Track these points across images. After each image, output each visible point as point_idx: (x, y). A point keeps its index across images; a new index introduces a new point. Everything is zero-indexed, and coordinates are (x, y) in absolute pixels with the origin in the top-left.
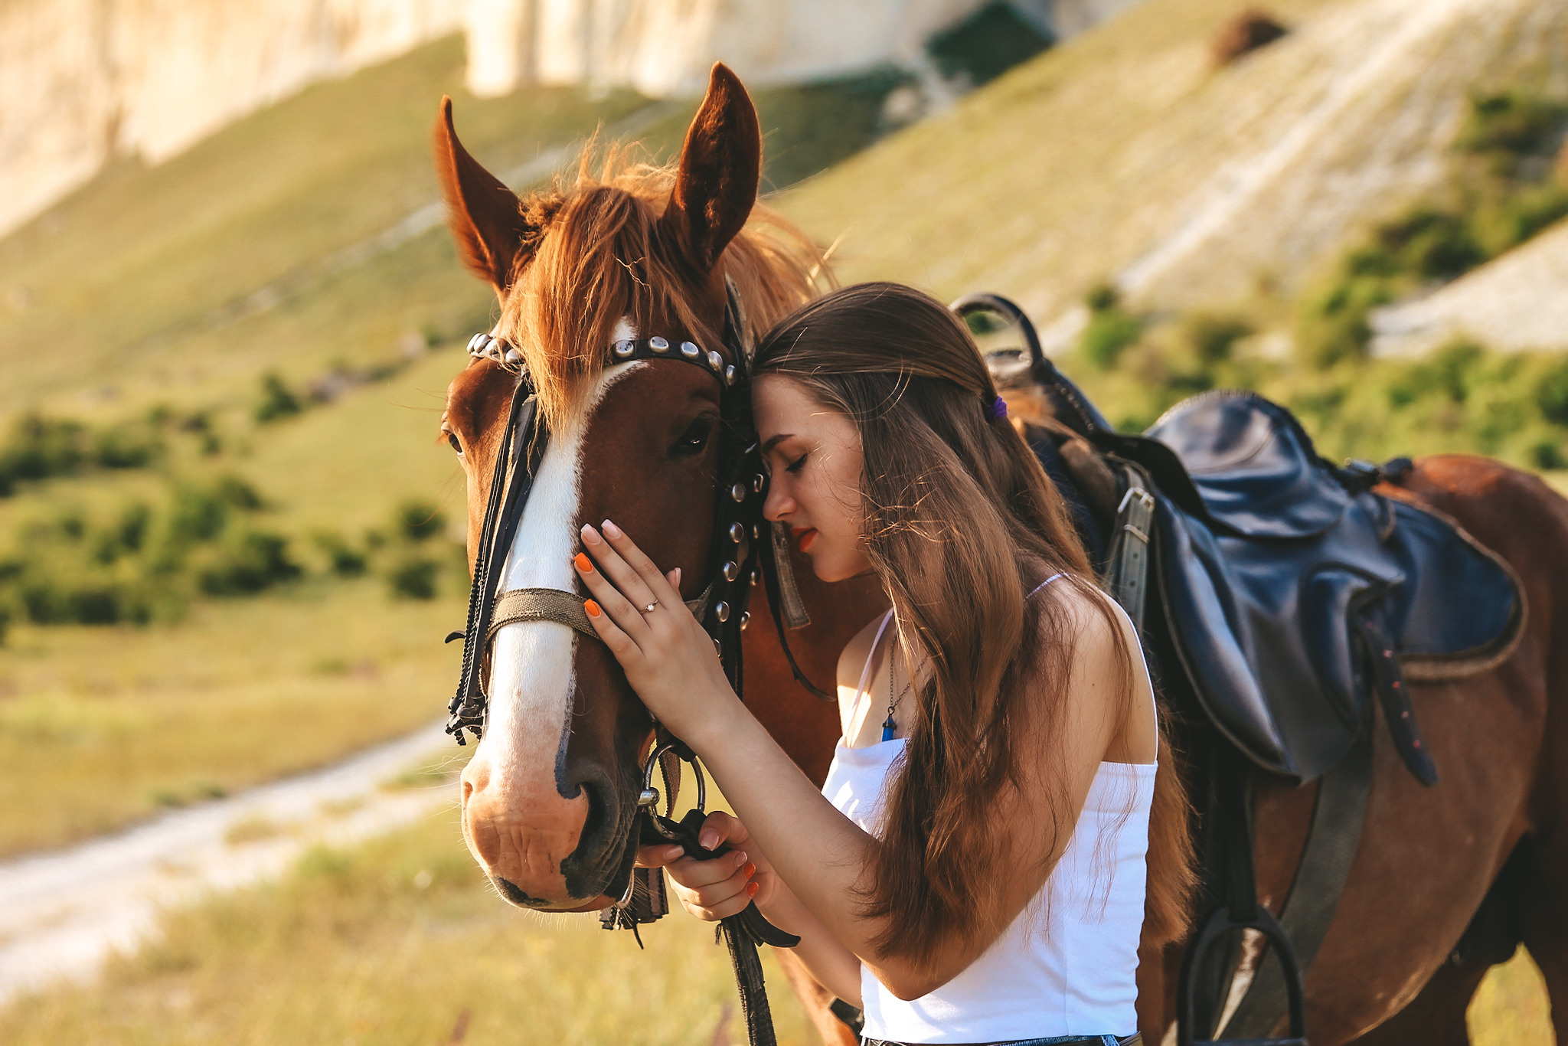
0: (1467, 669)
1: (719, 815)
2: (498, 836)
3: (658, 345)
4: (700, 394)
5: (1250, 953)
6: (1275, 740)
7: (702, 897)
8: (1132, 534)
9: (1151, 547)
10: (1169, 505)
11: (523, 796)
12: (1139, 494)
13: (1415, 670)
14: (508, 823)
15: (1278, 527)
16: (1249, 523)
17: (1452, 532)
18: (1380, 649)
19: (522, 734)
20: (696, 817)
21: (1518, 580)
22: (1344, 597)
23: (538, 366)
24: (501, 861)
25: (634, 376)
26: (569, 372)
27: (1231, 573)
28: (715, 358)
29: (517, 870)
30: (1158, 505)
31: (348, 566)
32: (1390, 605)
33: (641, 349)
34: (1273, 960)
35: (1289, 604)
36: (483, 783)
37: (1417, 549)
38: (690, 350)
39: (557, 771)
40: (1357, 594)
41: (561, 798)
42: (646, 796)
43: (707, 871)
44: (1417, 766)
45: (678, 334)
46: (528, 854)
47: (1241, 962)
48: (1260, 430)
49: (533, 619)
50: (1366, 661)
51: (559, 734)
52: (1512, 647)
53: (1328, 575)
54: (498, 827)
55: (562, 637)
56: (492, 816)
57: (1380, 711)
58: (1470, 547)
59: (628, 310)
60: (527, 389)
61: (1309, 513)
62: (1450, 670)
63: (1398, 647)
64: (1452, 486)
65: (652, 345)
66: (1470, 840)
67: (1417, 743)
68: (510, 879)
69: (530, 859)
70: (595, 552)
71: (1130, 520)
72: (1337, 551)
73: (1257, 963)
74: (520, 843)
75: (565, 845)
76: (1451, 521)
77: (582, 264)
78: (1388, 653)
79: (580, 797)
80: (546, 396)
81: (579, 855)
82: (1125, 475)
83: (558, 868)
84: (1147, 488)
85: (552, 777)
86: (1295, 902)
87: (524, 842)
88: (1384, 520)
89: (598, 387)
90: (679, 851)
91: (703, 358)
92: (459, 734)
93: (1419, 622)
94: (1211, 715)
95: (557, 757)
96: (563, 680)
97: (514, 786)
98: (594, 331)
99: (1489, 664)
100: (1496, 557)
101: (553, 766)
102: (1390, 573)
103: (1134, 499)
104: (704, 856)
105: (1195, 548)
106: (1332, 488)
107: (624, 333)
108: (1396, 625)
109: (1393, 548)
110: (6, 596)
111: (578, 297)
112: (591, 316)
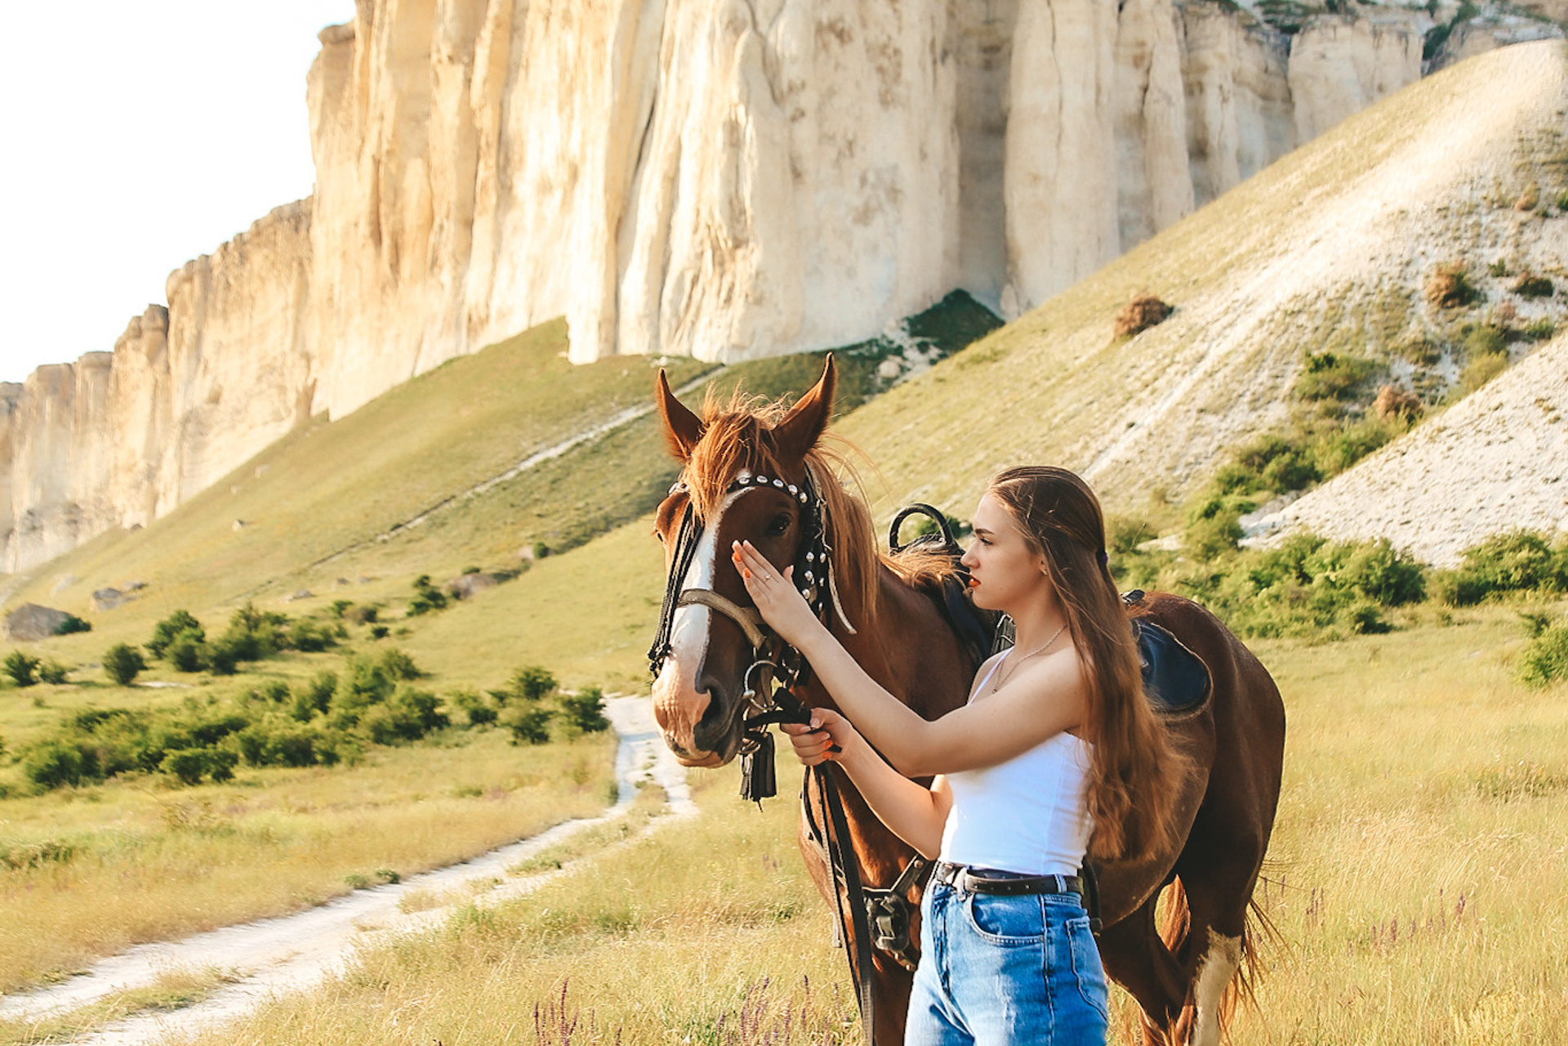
4: (783, 505)
14: (670, 704)
24: (669, 726)
25: (748, 496)
26: (712, 493)
28: (793, 489)
29: (675, 730)
31: (482, 717)
33: (753, 481)
38: (778, 484)
45: (772, 476)
46: (679, 720)
51: (699, 662)
54: (666, 707)
56: (663, 703)
59: (745, 465)
60: (691, 505)
69: (680, 723)
74: (675, 715)
79: (706, 694)
81: (703, 725)
83: (692, 729)
89: (727, 501)
91: (785, 488)
107: (744, 476)
110: (231, 743)
111: (719, 457)
112: (724, 465)
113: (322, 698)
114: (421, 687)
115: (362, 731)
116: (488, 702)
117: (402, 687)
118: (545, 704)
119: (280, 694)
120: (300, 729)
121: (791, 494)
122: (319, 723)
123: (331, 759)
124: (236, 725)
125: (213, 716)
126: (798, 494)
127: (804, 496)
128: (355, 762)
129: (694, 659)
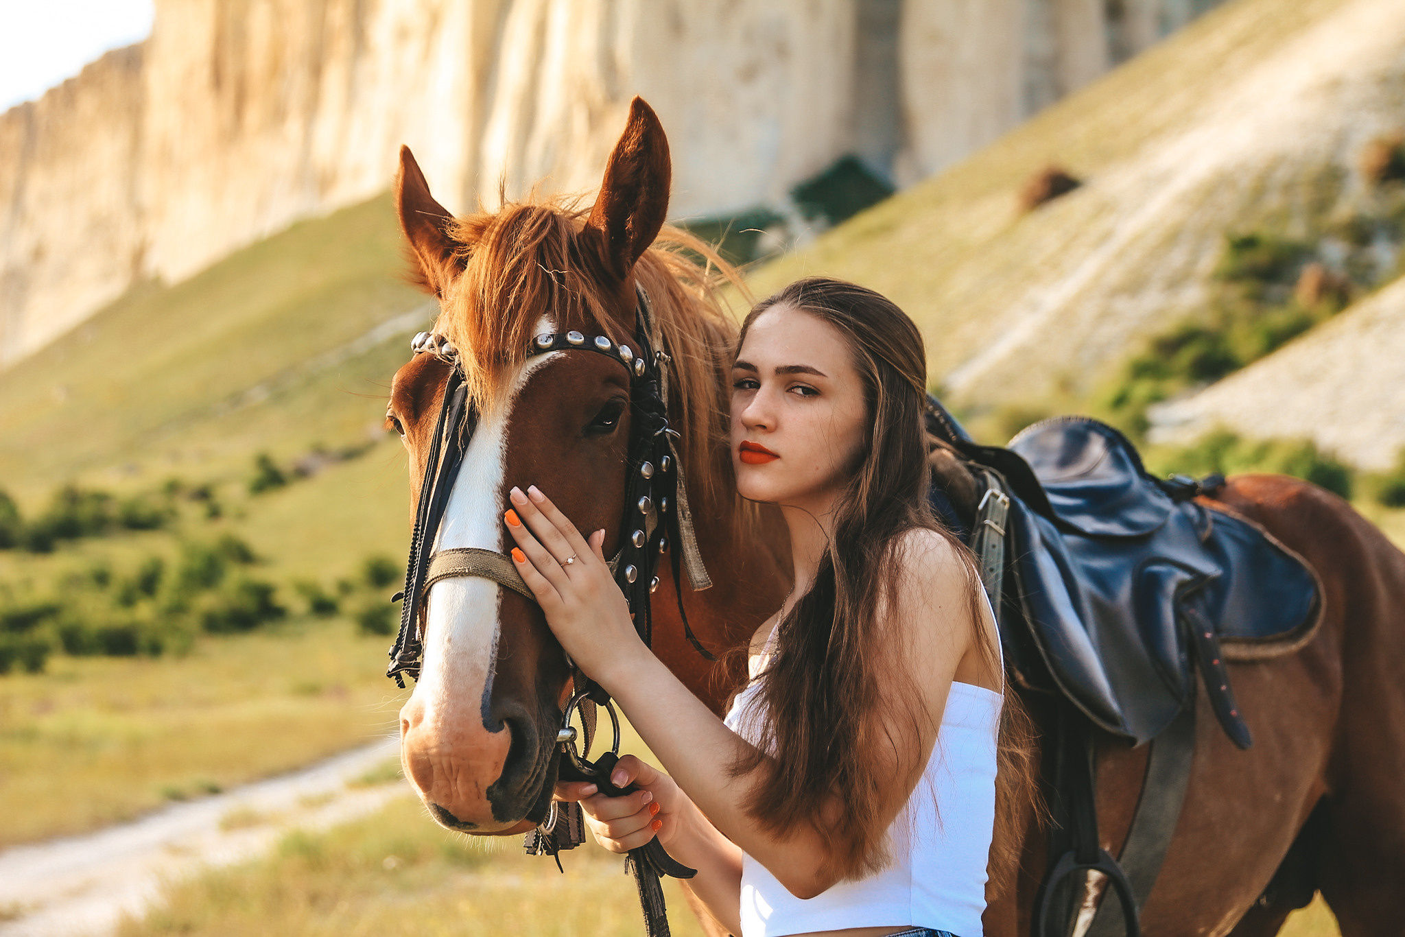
0: (1275, 651)
1: (630, 758)
2: (431, 766)
3: (575, 338)
4: (613, 380)
5: (1093, 894)
6: (1115, 706)
7: (611, 830)
8: (991, 527)
9: (1007, 539)
10: (1022, 505)
11: (453, 732)
12: (996, 495)
13: (1231, 651)
14: (440, 754)
15: (1114, 528)
16: (1089, 524)
17: (1259, 536)
18: (1202, 631)
19: (453, 675)
20: (610, 760)
21: (1317, 576)
22: (1171, 587)
23: (469, 357)
24: (434, 789)
25: (554, 365)
26: (496, 361)
27: (1075, 564)
28: (626, 352)
29: (449, 796)
30: (1013, 504)
31: (324, 608)
32: (1209, 595)
33: (560, 342)
34: (1111, 898)
35: (1124, 592)
36: (418, 720)
37: (1231, 550)
38: (603, 343)
39: (483, 708)
40: (1182, 585)
41: (486, 732)
42: (564, 734)
43: (617, 806)
44: (1234, 732)
45: (592, 330)
46: (458, 782)
47: (1085, 900)
48: (1097, 448)
49: (463, 574)
50: (1190, 642)
51: (485, 675)
52: (1313, 633)
53: (1156, 568)
54: (431, 758)
55: (488, 591)
56: (426, 748)
57: (1202, 686)
58: (1275, 548)
59: (548, 309)
60: (459, 376)
61: (1139, 516)
62: (1261, 652)
63: (1217, 631)
64: (1260, 499)
65: (569, 338)
66: (1278, 797)
67: (1234, 712)
68: (442, 804)
69: (460, 787)
70: (523, 511)
71: (989, 517)
72: (1163, 549)
73: (1098, 902)
74: (450, 773)
75: (490, 773)
76: (1259, 527)
78: (1208, 635)
79: (503, 732)
80: (476, 384)
81: (503, 782)
82: (984, 479)
83: (484, 794)
84: (1003, 490)
85: (478, 713)
86: (1131, 848)
87: (454, 771)
88: (1202, 525)
89: (521, 374)
90: (593, 788)
91: (614, 351)
92: (399, 677)
93: (1234, 611)
94: (1060, 684)
95: (483, 696)
96: (489, 629)
97: (445, 722)
98: (517, 326)
99: (1294, 647)
100: (1297, 556)
101: (479, 704)
102: (1209, 568)
103: (992, 499)
104: (615, 793)
105: (1045, 542)
106: (1159, 496)
107: (545, 328)
108: (1214, 612)
109: (1211, 548)
110: (46, 632)
112: (513, 314)
113: (148, 583)
114: (259, 575)
115: (191, 622)
116: (329, 590)
117: (235, 577)
119: (101, 578)
120: (120, 618)
121: (621, 360)
122: (144, 612)
123: (156, 650)
124: (47, 612)
125: (25, 600)
126: (634, 361)
127: (640, 365)
128: (183, 653)
129: (475, 670)
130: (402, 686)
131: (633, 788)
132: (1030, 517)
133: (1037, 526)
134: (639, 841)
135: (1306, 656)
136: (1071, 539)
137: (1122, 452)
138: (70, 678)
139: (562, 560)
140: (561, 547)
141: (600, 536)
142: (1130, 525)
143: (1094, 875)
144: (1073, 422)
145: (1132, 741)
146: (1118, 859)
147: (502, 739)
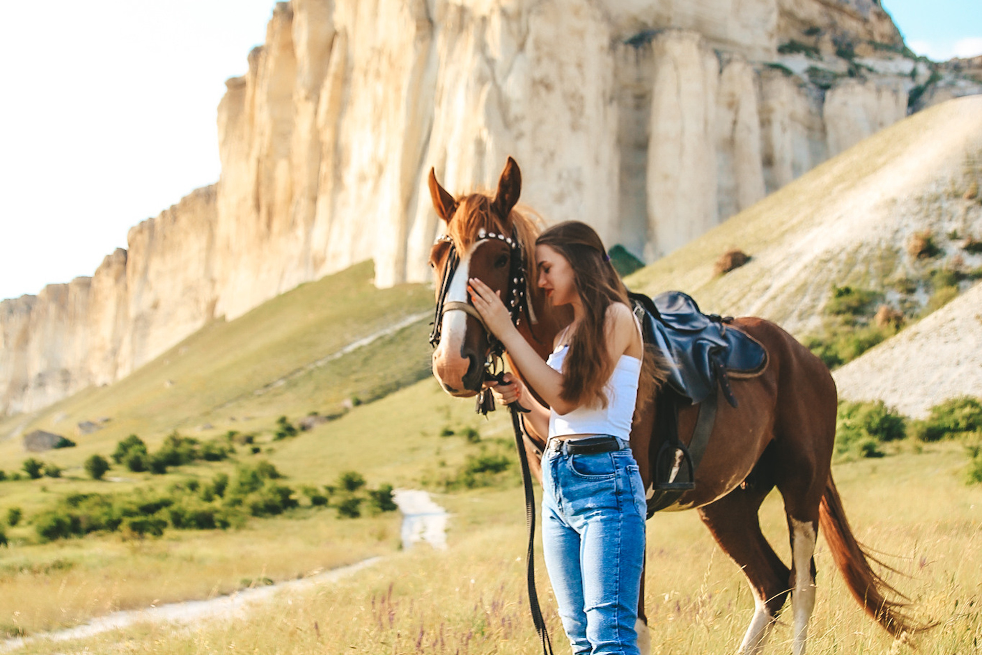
0: (749, 376)
1: (508, 373)
2: (445, 369)
3: (492, 235)
4: (504, 249)
5: (678, 461)
6: (683, 386)
7: (504, 396)
10: (649, 314)
11: (451, 358)
13: (731, 374)
14: (447, 366)
15: (686, 328)
16: (676, 326)
17: (745, 335)
18: (719, 365)
19: (452, 340)
20: (502, 373)
21: (766, 350)
22: (708, 348)
23: (457, 241)
24: (445, 378)
25: (485, 243)
26: (466, 242)
27: (670, 337)
28: (509, 241)
29: (449, 381)
30: (646, 314)
32: (723, 354)
33: (487, 236)
34: (685, 464)
35: (689, 349)
36: (440, 355)
37: (732, 339)
38: (501, 237)
40: (711, 348)
41: (462, 359)
42: (487, 364)
43: (505, 388)
44: (731, 401)
45: (498, 233)
46: (453, 375)
47: (675, 463)
48: (681, 301)
49: (455, 309)
50: (715, 370)
51: (462, 341)
52: (764, 370)
53: (701, 342)
54: (444, 367)
55: (463, 315)
56: (442, 364)
57: (720, 386)
58: (750, 339)
59: (483, 226)
60: (454, 247)
61: (695, 324)
63: (726, 367)
64: (746, 324)
66: (751, 431)
67: (731, 394)
68: (447, 383)
69: (453, 377)
70: (473, 286)
72: (705, 336)
73: (680, 464)
74: (450, 372)
75: (463, 372)
76: (745, 333)
77: (470, 212)
78: (721, 366)
79: (467, 359)
80: (459, 249)
81: (467, 375)
82: (635, 303)
83: (461, 380)
84: (642, 307)
85: (459, 353)
86: (692, 445)
88: (722, 331)
89: (474, 246)
90: (497, 382)
91: (505, 240)
92: (433, 344)
93: (733, 359)
95: (461, 347)
96: (463, 327)
97: (449, 355)
98: (473, 230)
99: (756, 375)
100: (759, 342)
101: (460, 351)
102: (723, 343)
104: (504, 384)
105: (658, 328)
106: (705, 320)
107: (482, 233)
108: (725, 359)
109: (724, 337)
110: (164, 515)
111: (469, 221)
112: (472, 226)
113: (220, 488)
114: (281, 483)
115: (244, 509)
116: (323, 492)
117: (268, 483)
118: (359, 494)
119: (193, 486)
120: (206, 507)
121: (507, 243)
122: (218, 503)
123: (225, 525)
124: (166, 503)
125: (152, 498)
126: (512, 244)
127: (514, 245)
128: (240, 527)
129: (459, 339)
130: (434, 347)
131: (510, 383)
132: (652, 318)
133: (655, 323)
134: (512, 400)
135: (761, 378)
136: (669, 330)
137: (690, 302)
138: (178, 540)
139: (488, 301)
140: (487, 297)
141: (499, 292)
142: (693, 327)
143: (679, 453)
144: (673, 293)
145: (690, 400)
146: (688, 447)
147: (467, 361)
